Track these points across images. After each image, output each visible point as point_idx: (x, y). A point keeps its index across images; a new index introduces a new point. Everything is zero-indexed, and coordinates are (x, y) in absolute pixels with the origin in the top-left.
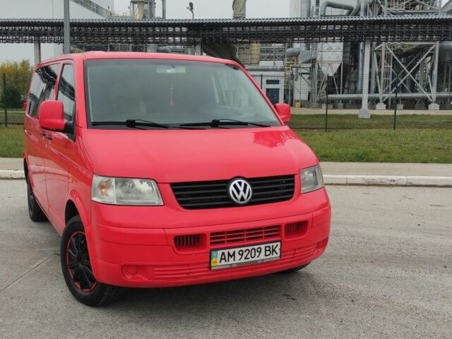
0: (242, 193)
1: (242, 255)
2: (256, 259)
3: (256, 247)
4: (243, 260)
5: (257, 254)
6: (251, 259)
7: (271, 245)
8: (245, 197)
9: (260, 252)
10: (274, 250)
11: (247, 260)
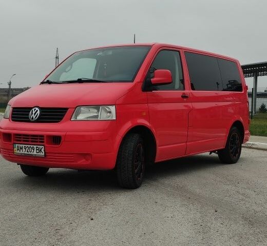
0: (33, 115)
1: (25, 149)
2: (32, 153)
3: (32, 146)
4: (26, 152)
5: (33, 150)
6: (30, 153)
7: (39, 146)
8: (34, 117)
9: (34, 150)
10: (41, 150)
11: (28, 153)
